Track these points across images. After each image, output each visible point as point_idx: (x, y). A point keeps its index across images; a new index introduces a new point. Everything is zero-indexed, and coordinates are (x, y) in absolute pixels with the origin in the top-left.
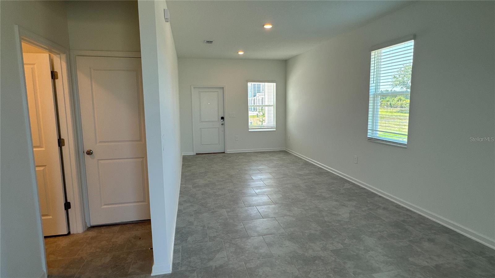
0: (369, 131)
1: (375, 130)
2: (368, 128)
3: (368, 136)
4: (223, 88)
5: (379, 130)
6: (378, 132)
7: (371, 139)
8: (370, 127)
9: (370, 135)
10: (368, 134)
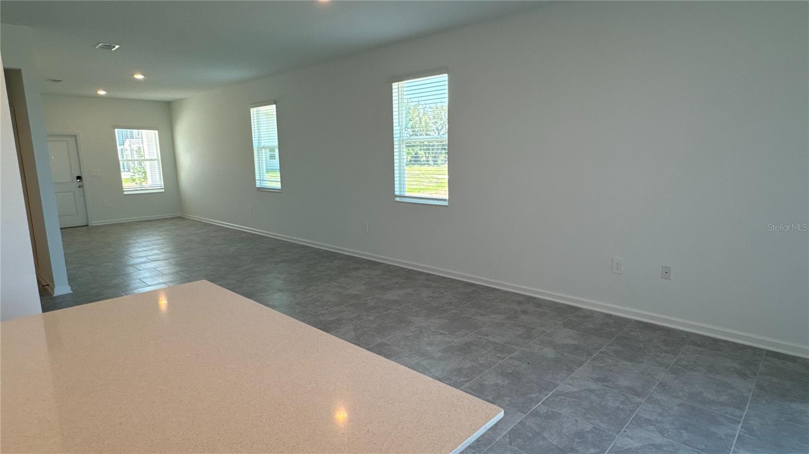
0: (257, 181)
1: (263, 180)
2: (256, 179)
3: (257, 186)
4: (75, 136)
5: (265, 179)
6: (266, 182)
7: (259, 189)
8: (257, 177)
9: (258, 185)
10: (257, 184)
